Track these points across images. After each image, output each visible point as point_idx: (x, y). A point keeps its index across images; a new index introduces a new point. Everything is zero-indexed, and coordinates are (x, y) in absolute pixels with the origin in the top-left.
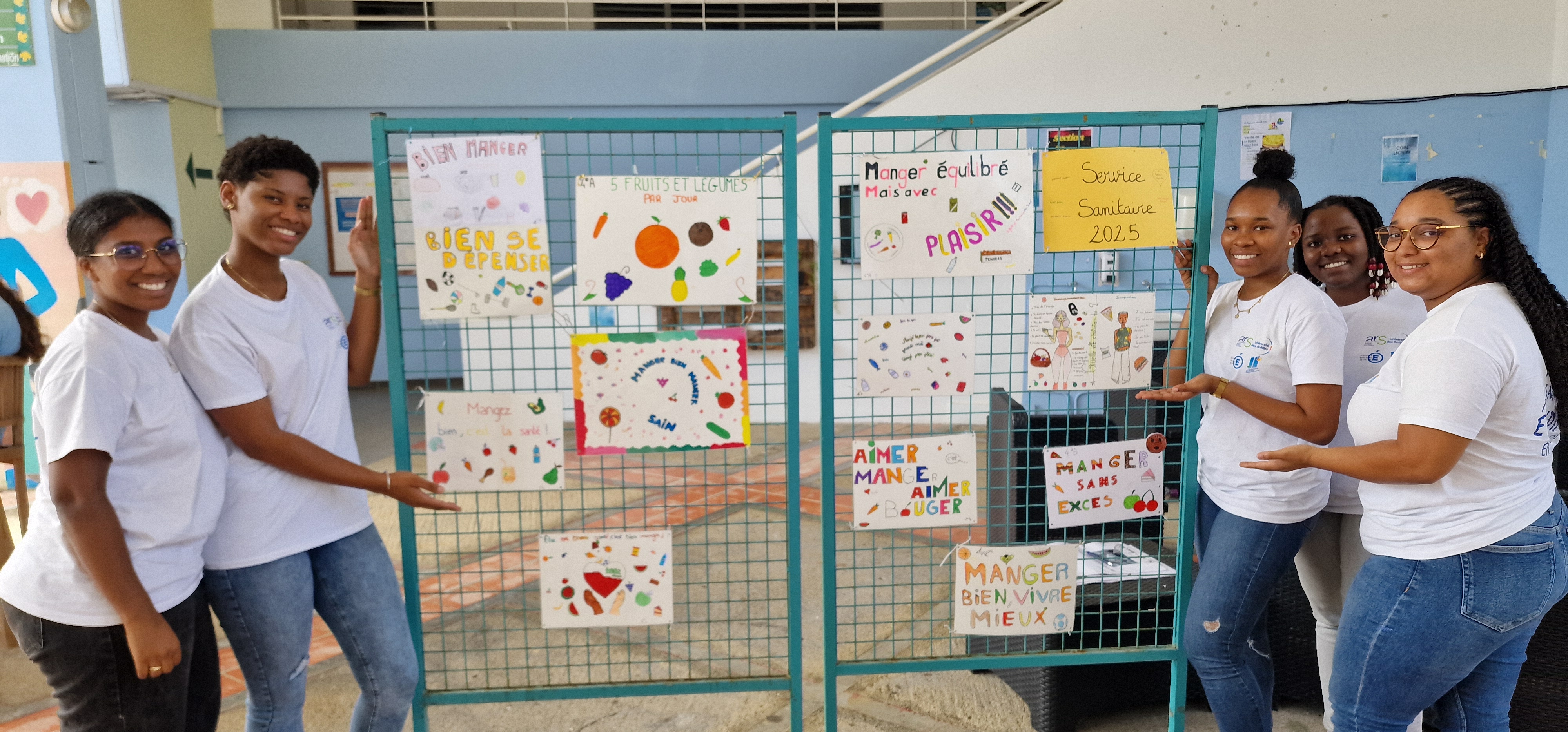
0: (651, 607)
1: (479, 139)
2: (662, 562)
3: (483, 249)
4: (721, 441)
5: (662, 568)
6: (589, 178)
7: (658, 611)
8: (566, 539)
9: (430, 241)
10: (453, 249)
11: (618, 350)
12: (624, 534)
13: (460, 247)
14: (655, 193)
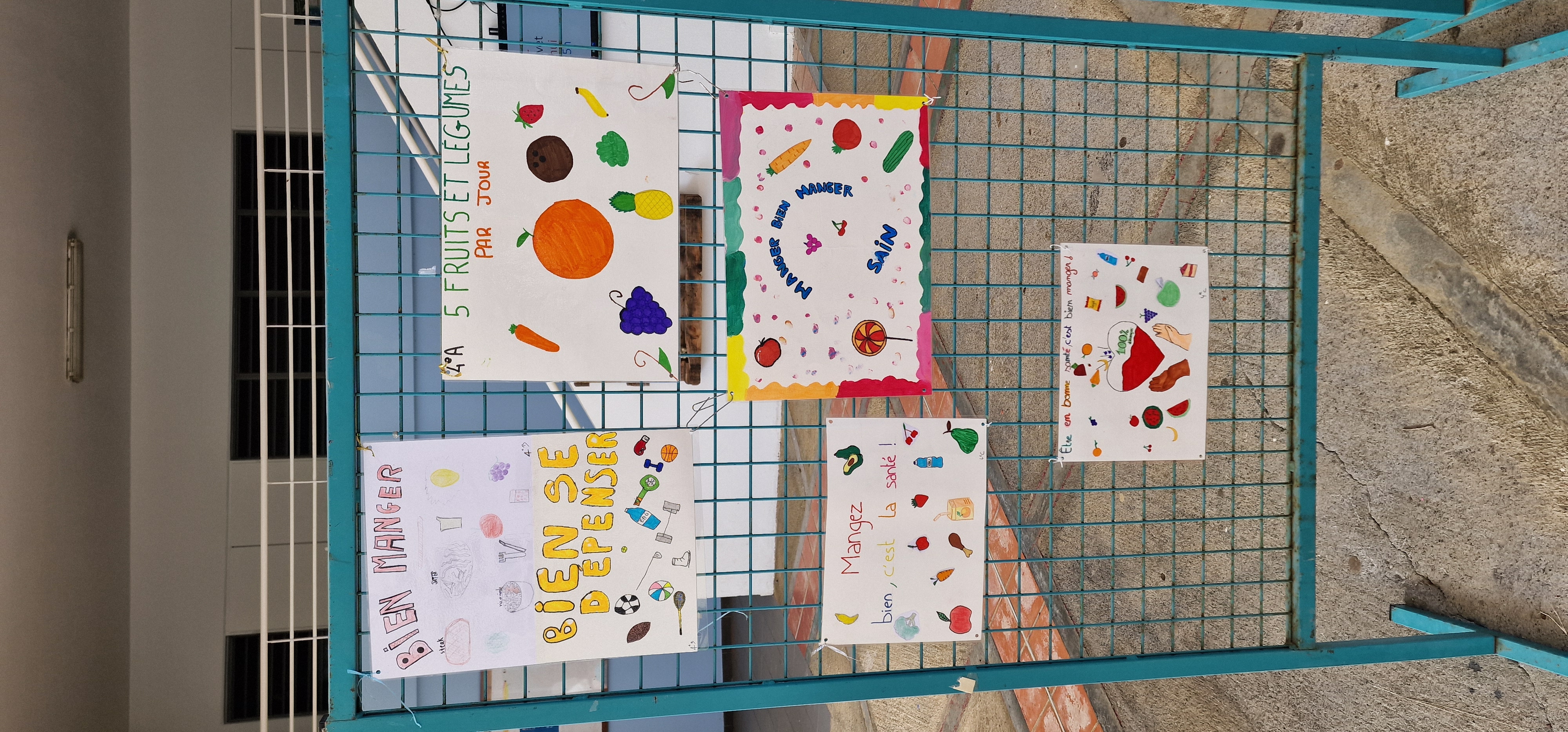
0: (1181, 282)
1: (370, 551)
2: (1112, 260)
3: (576, 544)
4: (916, 149)
5: (1122, 261)
6: (444, 356)
7: (1188, 270)
8: (1067, 418)
9: (560, 636)
10: (575, 596)
11: (757, 318)
12: (1064, 322)
13: (573, 583)
14: (473, 237)
